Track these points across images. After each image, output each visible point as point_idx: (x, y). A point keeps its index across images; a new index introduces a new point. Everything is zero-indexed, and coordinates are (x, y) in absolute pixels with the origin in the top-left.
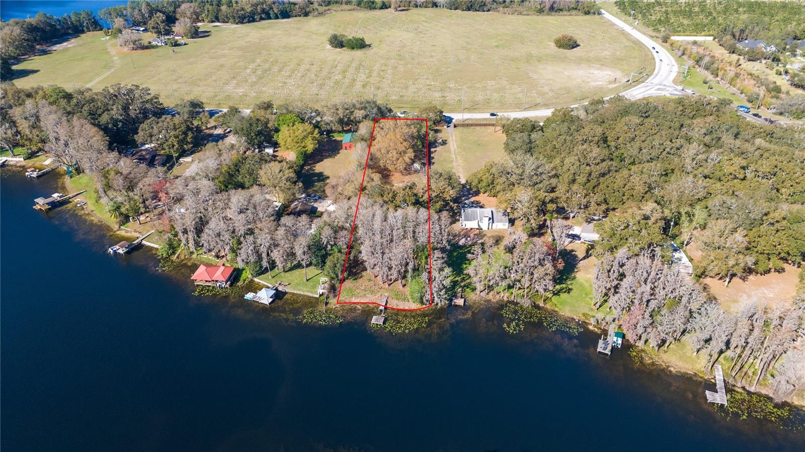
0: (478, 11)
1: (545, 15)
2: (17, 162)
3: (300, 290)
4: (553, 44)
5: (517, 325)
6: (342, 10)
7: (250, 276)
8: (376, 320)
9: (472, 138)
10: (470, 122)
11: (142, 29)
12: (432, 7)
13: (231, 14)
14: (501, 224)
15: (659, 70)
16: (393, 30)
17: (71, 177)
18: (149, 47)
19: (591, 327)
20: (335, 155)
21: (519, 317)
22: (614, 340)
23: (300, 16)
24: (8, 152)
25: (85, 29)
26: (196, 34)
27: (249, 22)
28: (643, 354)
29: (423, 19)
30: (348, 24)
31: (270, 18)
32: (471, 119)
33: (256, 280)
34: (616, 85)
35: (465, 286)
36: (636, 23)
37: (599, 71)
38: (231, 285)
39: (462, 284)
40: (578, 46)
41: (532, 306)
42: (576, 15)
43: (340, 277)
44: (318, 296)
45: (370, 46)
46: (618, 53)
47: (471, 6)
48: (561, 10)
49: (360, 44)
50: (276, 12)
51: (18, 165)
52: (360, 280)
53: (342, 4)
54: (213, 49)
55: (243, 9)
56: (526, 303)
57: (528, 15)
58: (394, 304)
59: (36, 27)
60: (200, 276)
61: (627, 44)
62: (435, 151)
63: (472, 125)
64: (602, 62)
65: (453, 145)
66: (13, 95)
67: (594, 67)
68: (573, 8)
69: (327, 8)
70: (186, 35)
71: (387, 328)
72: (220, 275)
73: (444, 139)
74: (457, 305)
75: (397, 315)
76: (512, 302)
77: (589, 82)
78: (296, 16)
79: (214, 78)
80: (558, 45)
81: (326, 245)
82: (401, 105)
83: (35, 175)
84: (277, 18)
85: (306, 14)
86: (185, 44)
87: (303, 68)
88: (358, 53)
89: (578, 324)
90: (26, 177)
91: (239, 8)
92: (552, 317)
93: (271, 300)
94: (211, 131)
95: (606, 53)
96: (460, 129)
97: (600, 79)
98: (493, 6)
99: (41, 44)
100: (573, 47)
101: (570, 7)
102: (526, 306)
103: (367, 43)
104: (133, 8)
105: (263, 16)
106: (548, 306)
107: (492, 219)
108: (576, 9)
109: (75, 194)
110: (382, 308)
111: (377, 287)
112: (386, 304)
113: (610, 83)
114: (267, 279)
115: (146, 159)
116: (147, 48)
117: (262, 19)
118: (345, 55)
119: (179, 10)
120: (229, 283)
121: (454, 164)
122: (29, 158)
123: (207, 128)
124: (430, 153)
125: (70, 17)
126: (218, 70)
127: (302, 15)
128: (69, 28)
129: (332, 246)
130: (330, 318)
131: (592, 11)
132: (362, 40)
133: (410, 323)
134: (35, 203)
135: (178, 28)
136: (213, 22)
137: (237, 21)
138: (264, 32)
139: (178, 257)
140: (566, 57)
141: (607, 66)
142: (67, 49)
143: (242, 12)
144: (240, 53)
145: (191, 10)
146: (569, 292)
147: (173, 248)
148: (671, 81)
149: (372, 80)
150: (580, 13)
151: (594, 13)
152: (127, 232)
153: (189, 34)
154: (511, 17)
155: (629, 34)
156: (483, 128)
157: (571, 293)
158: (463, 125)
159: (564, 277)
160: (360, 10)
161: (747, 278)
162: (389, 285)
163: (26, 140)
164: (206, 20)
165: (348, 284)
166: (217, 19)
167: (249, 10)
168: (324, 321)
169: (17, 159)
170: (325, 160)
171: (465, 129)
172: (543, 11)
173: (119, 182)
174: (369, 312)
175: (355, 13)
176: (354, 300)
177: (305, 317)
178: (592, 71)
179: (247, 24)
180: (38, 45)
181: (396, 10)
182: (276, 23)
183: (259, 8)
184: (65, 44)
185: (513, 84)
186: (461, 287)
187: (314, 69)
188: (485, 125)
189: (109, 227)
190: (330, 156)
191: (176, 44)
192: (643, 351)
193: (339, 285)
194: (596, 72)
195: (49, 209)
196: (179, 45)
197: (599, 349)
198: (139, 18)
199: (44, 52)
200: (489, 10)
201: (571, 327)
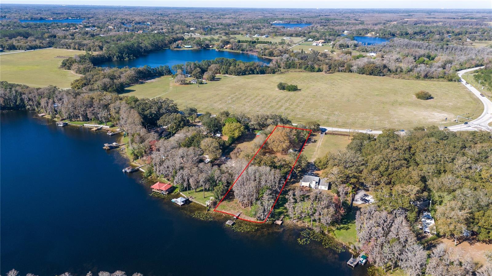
0: (377, 75)
1: (420, 80)
2: (106, 128)
3: (199, 201)
4: (414, 96)
5: (306, 241)
6: (295, 72)
7: (179, 191)
8: (229, 223)
9: (333, 141)
10: (337, 133)
11: (189, 75)
12: (349, 72)
13: (234, 71)
14: (324, 187)
15: (483, 117)
16: (318, 83)
17: (125, 137)
18: (190, 83)
19: (350, 250)
20: (251, 141)
21: (310, 237)
22: (361, 260)
23: (271, 73)
24: (104, 124)
25: (164, 74)
26: (213, 79)
27: (242, 75)
28: (376, 272)
29: (340, 78)
30: (294, 78)
31: (254, 73)
32: (338, 131)
33: (181, 193)
34: (445, 122)
35: (287, 215)
36: (482, 88)
37: (438, 114)
38: (168, 194)
39: (285, 214)
40: (432, 98)
41: (320, 233)
42: (442, 81)
43: (220, 198)
44: (206, 206)
45: (300, 90)
46: (459, 104)
47: (372, 72)
48: (433, 78)
49: (294, 89)
50: (258, 70)
51: (106, 129)
52: (231, 202)
53: (296, 68)
54: (218, 86)
55: (240, 68)
56: (317, 230)
57: (409, 79)
58: (243, 217)
59: (142, 71)
60: (155, 187)
61: (469, 100)
62: (307, 145)
63: (336, 134)
64: (443, 109)
65: (319, 144)
66: (114, 99)
67: (436, 111)
68: (441, 77)
69: (287, 70)
70: (208, 79)
71: (233, 227)
72: (164, 188)
73: (316, 140)
74: (277, 224)
75: (242, 222)
76: (310, 229)
77: (427, 119)
78: (268, 73)
79: (211, 100)
80: (418, 97)
81: (217, 180)
82: (300, 121)
83: (110, 134)
84: (258, 73)
85: (274, 73)
86: (206, 83)
87: (258, 98)
88: (292, 93)
89: (344, 247)
90: (107, 134)
91: (238, 68)
92: (329, 241)
93: (182, 203)
94: (196, 124)
95: (450, 103)
96: (328, 136)
97: (436, 118)
98: (387, 74)
99: (142, 79)
100: (428, 99)
101: (439, 76)
102: (317, 231)
103: (298, 88)
104: (188, 66)
105: (250, 72)
106: (331, 235)
107: (318, 183)
108: (443, 78)
109: (122, 144)
110: (235, 217)
111: (238, 207)
112: (238, 216)
113: (443, 120)
114: (186, 194)
115: (159, 132)
116: (188, 84)
117: (249, 74)
118: (284, 93)
119: (209, 67)
120: (167, 192)
121: (315, 153)
122: (112, 127)
123: (195, 122)
124: (303, 145)
125: (158, 68)
126: (215, 96)
127: (272, 73)
128: (157, 73)
129: (219, 181)
130: (207, 217)
131: (454, 79)
132: (296, 87)
133: (246, 228)
134: (104, 146)
135: (206, 75)
136: (225, 74)
137: (236, 74)
138: (247, 80)
139: (151, 178)
140: (420, 104)
141: (447, 111)
142: (152, 82)
143: (240, 70)
144: (230, 89)
145: (215, 68)
146: (347, 230)
147: (150, 173)
148: (488, 123)
149: (291, 107)
150: (445, 80)
151: (455, 81)
152: (135, 163)
153: (209, 79)
154: (397, 80)
155: (473, 94)
156: (342, 137)
157: (348, 231)
158: (331, 134)
159: (349, 221)
160: (305, 72)
161: (474, 244)
162: (245, 207)
163: (112, 118)
164: (222, 73)
165: (224, 203)
166: (227, 73)
167: (243, 69)
168: (203, 218)
169: (107, 127)
170: (244, 143)
171: (331, 136)
172: (420, 78)
173: (137, 139)
174: (227, 218)
175: (301, 73)
176: (223, 211)
177: (195, 214)
178: (433, 113)
179: (241, 76)
180: (140, 79)
181: (326, 72)
182: (256, 76)
183: (249, 68)
184: (152, 80)
185: (375, 116)
186: (284, 215)
187: (265, 99)
188: (344, 135)
189: (129, 160)
190: (248, 141)
191: (201, 83)
192: (377, 270)
193: (219, 202)
194: (436, 114)
195: (109, 149)
196: (203, 84)
197: (348, 263)
198: (189, 70)
199: (142, 83)
200: (384, 75)
201: (338, 248)
